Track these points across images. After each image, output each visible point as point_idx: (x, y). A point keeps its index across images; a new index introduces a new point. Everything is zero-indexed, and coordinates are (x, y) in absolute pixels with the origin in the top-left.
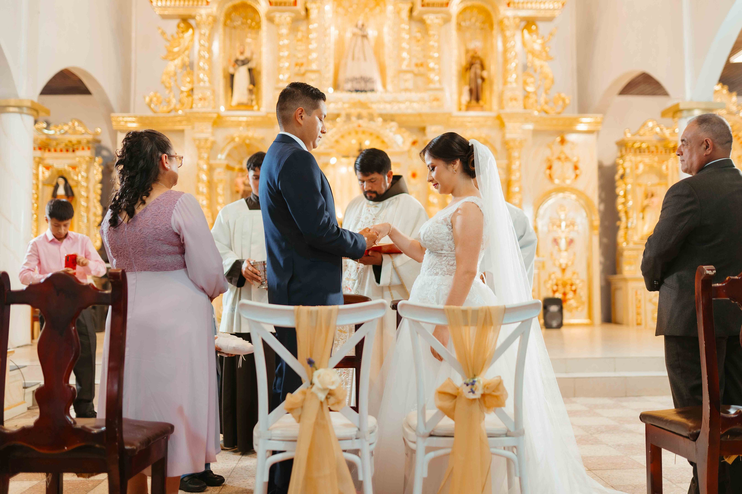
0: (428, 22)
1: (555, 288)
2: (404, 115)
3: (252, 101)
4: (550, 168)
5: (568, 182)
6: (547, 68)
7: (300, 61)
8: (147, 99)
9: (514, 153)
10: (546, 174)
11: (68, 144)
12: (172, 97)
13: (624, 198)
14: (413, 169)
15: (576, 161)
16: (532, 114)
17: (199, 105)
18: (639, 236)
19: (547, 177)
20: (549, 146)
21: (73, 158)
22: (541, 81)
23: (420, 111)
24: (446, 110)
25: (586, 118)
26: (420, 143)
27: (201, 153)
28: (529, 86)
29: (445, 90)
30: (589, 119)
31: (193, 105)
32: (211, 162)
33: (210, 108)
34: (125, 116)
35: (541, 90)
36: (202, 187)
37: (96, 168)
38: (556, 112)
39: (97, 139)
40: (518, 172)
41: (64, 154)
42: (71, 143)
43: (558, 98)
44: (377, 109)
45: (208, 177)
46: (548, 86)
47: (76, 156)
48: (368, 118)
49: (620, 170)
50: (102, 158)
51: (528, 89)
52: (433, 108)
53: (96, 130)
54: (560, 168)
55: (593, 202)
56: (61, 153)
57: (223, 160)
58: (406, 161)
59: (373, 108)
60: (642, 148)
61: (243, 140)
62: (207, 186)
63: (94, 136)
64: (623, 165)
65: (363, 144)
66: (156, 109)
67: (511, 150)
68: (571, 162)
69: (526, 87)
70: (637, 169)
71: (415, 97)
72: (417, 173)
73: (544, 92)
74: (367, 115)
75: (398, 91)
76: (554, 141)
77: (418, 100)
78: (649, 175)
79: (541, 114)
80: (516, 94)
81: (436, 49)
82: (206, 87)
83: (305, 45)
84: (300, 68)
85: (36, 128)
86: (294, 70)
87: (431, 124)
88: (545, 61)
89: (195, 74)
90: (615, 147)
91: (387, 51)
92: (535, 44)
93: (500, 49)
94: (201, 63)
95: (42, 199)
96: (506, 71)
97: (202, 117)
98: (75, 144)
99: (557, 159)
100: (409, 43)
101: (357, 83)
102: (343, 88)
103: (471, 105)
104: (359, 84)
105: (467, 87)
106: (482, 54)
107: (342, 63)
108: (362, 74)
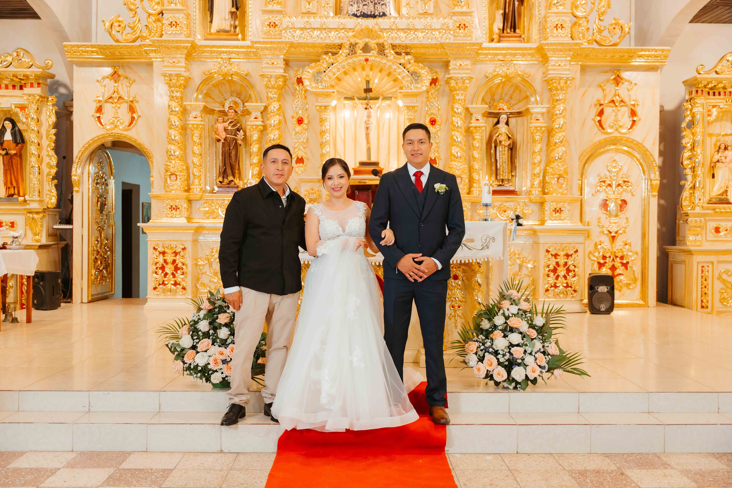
1: (602, 261)
2: (422, 46)
3: (235, 27)
4: (601, 113)
5: (624, 131)
8: (108, 24)
9: (558, 96)
10: (595, 121)
11: (14, 78)
12: (137, 22)
13: (691, 152)
14: (432, 114)
15: (634, 105)
16: (582, 46)
17: (170, 32)
18: (707, 198)
19: (596, 124)
20: (600, 86)
21: (21, 97)
22: (593, 4)
23: (443, 41)
24: (474, 41)
25: (649, 51)
26: (441, 82)
27: (173, 92)
28: (579, 10)
29: (474, 14)
30: (653, 53)
31: (163, 33)
32: (184, 103)
33: (183, 36)
34: (81, 46)
35: (594, 16)
36: (175, 134)
37: (50, 109)
38: (611, 43)
39: (49, 73)
40: (562, 119)
41: (11, 92)
42: (17, 78)
43: (614, 26)
44: (387, 39)
45: (181, 120)
46: (602, 10)
47: (24, 94)
48: (377, 50)
49: (688, 116)
50: (56, 97)
51: (578, 14)
52: (458, 38)
53: (46, 62)
54: (614, 114)
55: (652, 156)
56: (7, 90)
57: (200, 101)
58: (424, 105)
59: (384, 37)
60: (717, 89)
61: (225, 75)
62: (180, 133)
63: (43, 70)
64: (691, 110)
65: (371, 82)
66: (118, 36)
67: (555, 92)
68: (627, 106)
69: (575, 11)
70: (709, 115)
71: (436, 22)
72: (437, 119)
73: (597, 17)
74: (376, 47)
75: (416, 16)
76: (608, 81)
77: (439, 28)
78: (723, 122)
79: (592, 46)
80: (563, 20)
82: (178, 10)
87: (456, 58)
90: (683, 88)
97: (173, 47)
98: (23, 80)
99: (610, 102)
101: (364, 5)
102: (345, 11)
103: (505, 34)
104: (366, 7)
105: (502, 12)
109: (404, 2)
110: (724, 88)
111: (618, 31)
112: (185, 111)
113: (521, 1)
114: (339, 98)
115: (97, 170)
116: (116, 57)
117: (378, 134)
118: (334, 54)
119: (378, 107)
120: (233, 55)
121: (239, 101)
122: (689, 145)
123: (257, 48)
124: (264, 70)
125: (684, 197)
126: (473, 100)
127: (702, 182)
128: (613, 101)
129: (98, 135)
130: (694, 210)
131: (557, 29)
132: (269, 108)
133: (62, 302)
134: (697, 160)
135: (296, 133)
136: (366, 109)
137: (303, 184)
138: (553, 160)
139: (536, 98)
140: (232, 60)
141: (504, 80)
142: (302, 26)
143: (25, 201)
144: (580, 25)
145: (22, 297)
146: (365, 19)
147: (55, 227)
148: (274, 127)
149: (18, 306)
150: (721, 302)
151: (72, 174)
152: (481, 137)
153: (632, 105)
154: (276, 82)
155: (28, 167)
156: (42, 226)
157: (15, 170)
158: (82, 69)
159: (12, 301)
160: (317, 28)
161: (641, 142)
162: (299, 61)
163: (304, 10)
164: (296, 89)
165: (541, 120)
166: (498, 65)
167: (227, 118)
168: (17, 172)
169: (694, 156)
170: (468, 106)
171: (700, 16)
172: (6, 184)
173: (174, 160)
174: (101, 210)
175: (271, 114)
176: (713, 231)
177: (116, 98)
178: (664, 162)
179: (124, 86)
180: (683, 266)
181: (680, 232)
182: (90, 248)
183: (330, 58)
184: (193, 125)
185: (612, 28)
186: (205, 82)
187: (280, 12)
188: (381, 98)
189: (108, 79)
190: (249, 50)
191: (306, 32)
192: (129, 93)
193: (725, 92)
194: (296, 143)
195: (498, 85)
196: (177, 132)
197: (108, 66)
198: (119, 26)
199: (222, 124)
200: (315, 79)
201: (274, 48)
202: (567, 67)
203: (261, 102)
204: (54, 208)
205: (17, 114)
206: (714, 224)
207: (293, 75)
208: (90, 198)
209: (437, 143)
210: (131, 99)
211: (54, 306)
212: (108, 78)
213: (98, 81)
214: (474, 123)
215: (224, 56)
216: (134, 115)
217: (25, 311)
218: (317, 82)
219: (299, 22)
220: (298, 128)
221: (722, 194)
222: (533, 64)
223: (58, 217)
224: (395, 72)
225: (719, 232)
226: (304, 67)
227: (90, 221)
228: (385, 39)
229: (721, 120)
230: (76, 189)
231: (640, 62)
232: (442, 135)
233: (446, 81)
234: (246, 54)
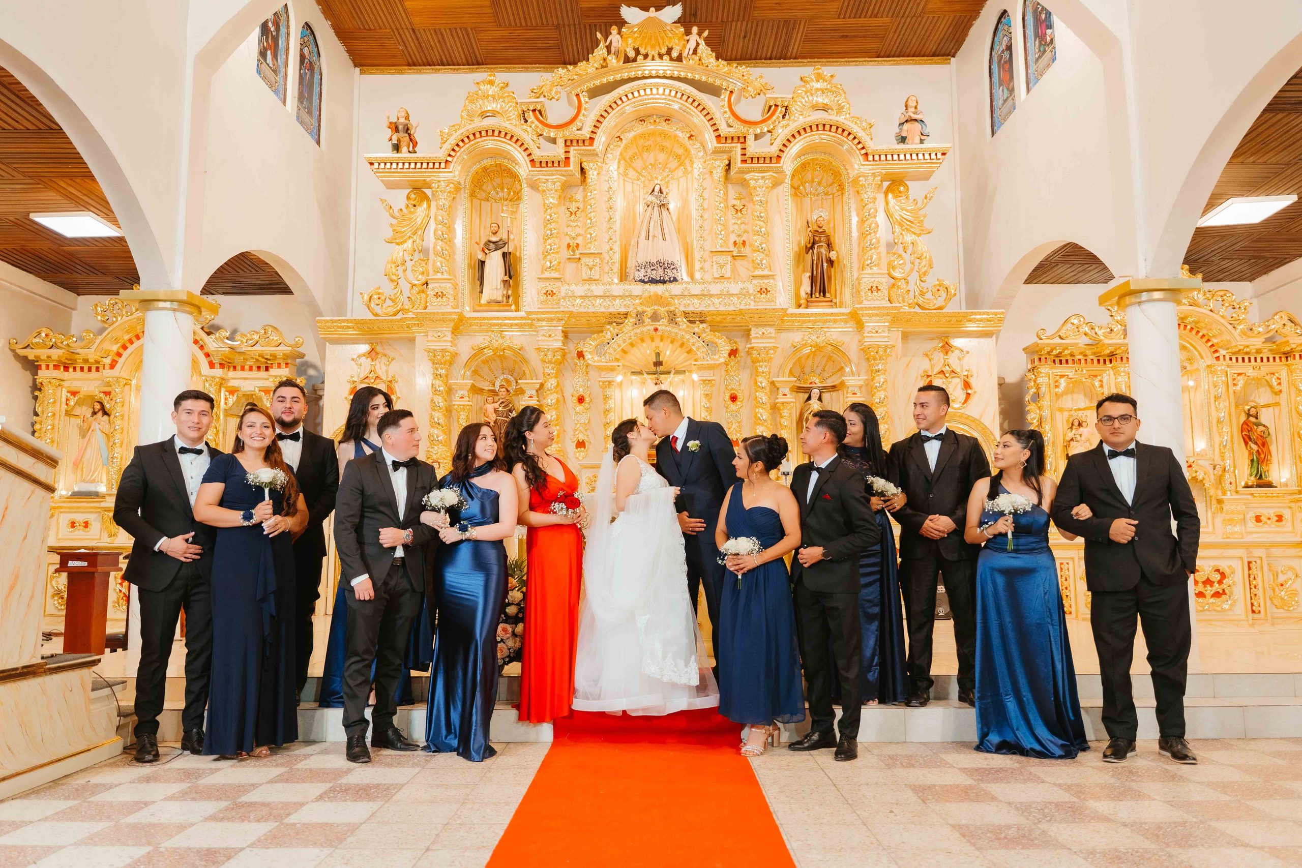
0: (752, 183)
2: (719, 313)
3: (509, 297)
6: (923, 244)
7: (573, 243)
8: (366, 297)
9: (877, 366)
11: (260, 359)
12: (399, 294)
14: (732, 389)
15: (967, 376)
16: (901, 311)
17: (435, 304)
20: (927, 355)
21: (266, 379)
22: (913, 263)
23: (742, 307)
24: (778, 306)
25: (980, 315)
26: (742, 353)
27: (437, 369)
28: (897, 270)
29: (776, 277)
30: (985, 316)
31: (428, 304)
32: (450, 382)
33: (449, 308)
34: (335, 321)
35: (915, 276)
36: (438, 416)
38: (936, 306)
39: (298, 352)
40: (883, 391)
41: (255, 373)
42: (263, 358)
43: (938, 287)
44: (680, 306)
45: (446, 401)
46: (923, 271)
47: (269, 376)
48: (668, 318)
49: (1032, 388)
50: (306, 379)
51: (895, 274)
52: (760, 304)
53: (296, 339)
55: (992, 434)
56: (251, 372)
57: (467, 379)
58: (722, 378)
59: (675, 304)
60: (1063, 356)
61: (495, 350)
62: (445, 415)
63: (292, 348)
64: (1035, 381)
65: (662, 354)
66: (378, 310)
67: (873, 362)
68: (959, 377)
69: (892, 272)
70: (1057, 387)
71: (734, 288)
72: (738, 394)
73: (918, 278)
74: (667, 315)
75: (710, 280)
76: (935, 349)
77: (738, 293)
78: (1075, 396)
79: (914, 310)
80: (878, 281)
81: (763, 221)
82: (445, 279)
83: (581, 219)
84: (573, 251)
85: (216, 338)
86: (566, 254)
87: (757, 326)
88: (919, 235)
89: (431, 262)
90: (1023, 356)
91: (695, 225)
92: (904, 212)
93: (855, 220)
94: (439, 247)
95: (224, 434)
96: (864, 250)
97: (438, 320)
98: (269, 360)
99: (939, 373)
100: (725, 214)
101: (652, 270)
102: (632, 277)
103: (814, 299)
104: (655, 272)
105: (809, 274)
106: (829, 228)
107: (632, 243)
108: (660, 257)
109: (697, 265)
110: (1072, 355)
111: (943, 293)
112: (450, 391)
113: (831, 262)
114: (625, 374)
116: (374, 332)
118: (618, 324)
120: (505, 328)
122: (1035, 421)
123: (533, 320)
124: (540, 343)
126: (779, 372)
127: (1054, 464)
128: (942, 371)
131: (872, 292)
132: (545, 385)
135: (577, 413)
136: (656, 384)
137: (584, 471)
139: (852, 369)
140: (504, 333)
141: (813, 350)
142: (583, 294)
144: (899, 287)
146: (654, 285)
148: (551, 406)
153: (964, 376)
154: (554, 356)
158: (335, 346)
160: (600, 296)
161: (978, 418)
162: (579, 332)
163: (585, 277)
164: (576, 364)
166: (807, 334)
167: (498, 398)
170: (774, 379)
171: (1039, 276)
173: (438, 445)
175: (548, 393)
177: (372, 378)
179: (382, 364)
183: (614, 328)
184: (459, 405)
185: (935, 290)
186: (473, 358)
187: (557, 280)
188: (673, 371)
189: (364, 358)
190: (524, 321)
191: (587, 301)
192: (387, 372)
193: (1073, 360)
194: (576, 424)
195: (808, 356)
196: (440, 414)
197: (365, 343)
198: (379, 298)
199: (492, 404)
200: (597, 351)
201: (551, 318)
202: (887, 335)
203: (537, 379)
205: (261, 399)
207: (572, 348)
209: (739, 423)
210: (389, 379)
212: (364, 355)
213: (353, 359)
214: (781, 398)
218: (600, 354)
219: (579, 290)
220: (579, 408)
222: (847, 331)
224: (688, 341)
226: (585, 339)
228: (677, 306)
229: (1072, 392)
231: (972, 327)
232: (745, 413)
233: (748, 352)
234: (521, 326)
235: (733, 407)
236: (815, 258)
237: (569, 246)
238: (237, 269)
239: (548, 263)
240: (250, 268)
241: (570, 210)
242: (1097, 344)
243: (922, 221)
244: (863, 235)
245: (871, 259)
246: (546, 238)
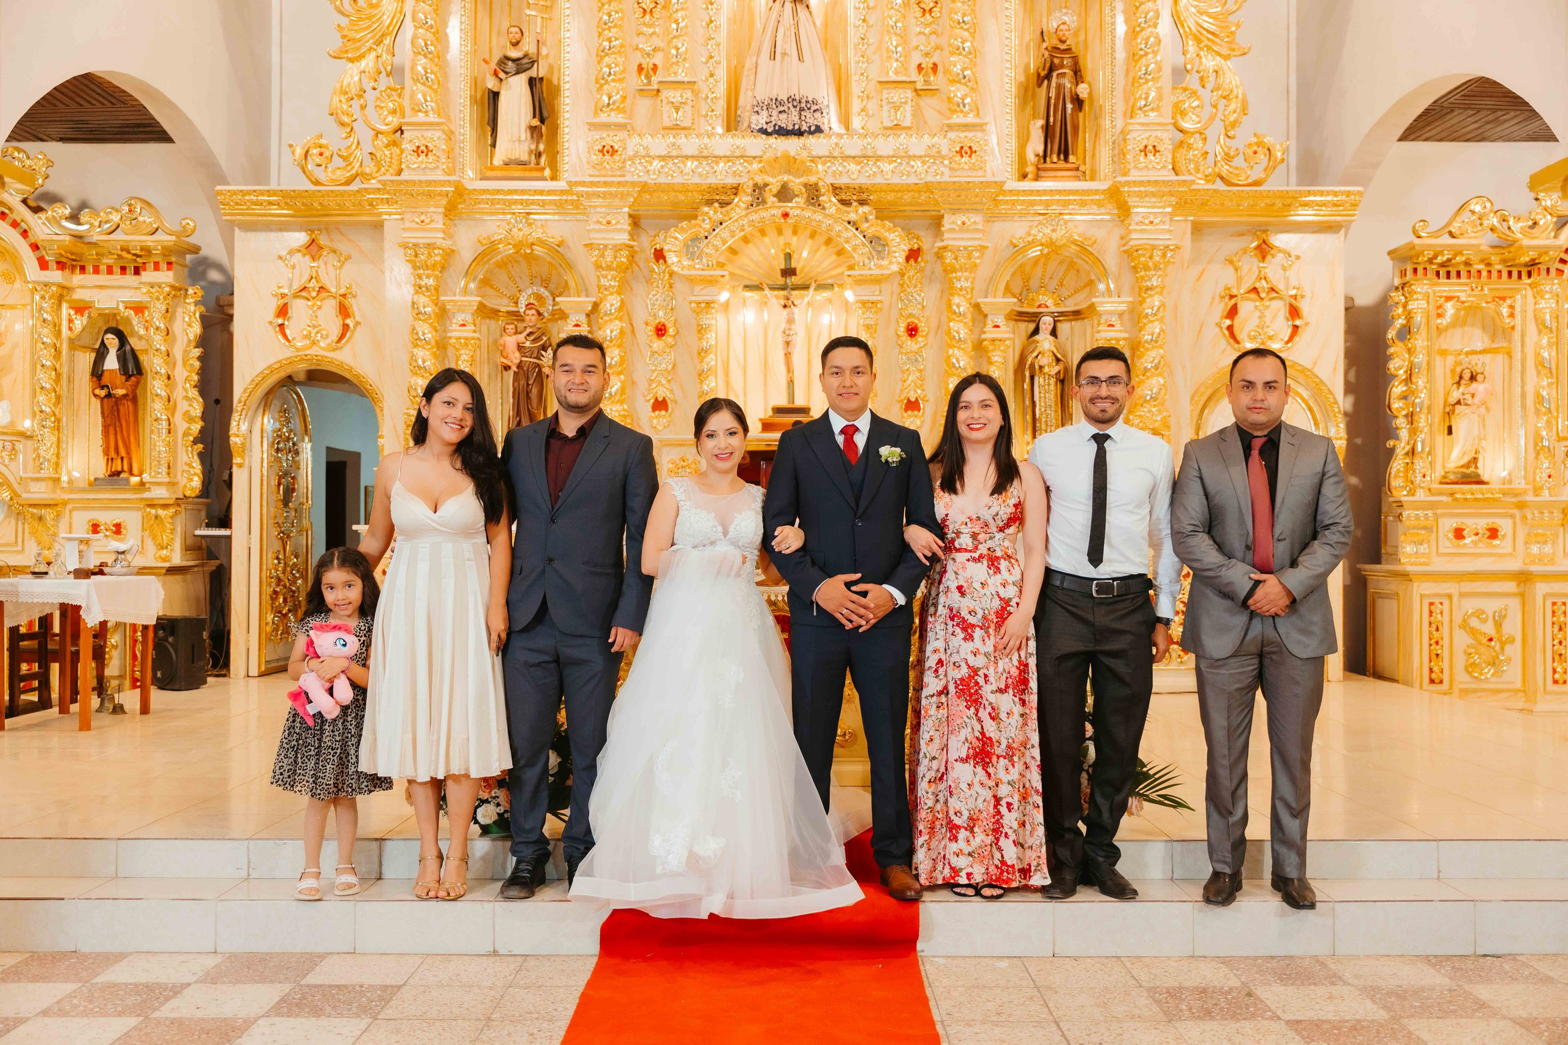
2: (890, 188)
3: (539, 155)
4: (1233, 312)
6: (1233, 73)
7: (647, 63)
8: (299, 152)
9: (1150, 280)
10: (1221, 328)
11: (124, 254)
12: (354, 147)
13: (1406, 385)
14: (911, 315)
15: (1295, 297)
16: (1194, 187)
17: (416, 166)
18: (1439, 473)
19: (1224, 334)
20: (1231, 262)
21: (137, 288)
22: (1215, 106)
23: (930, 178)
24: (989, 178)
25: (1321, 195)
26: (927, 256)
27: (420, 277)
28: (1188, 118)
29: (988, 127)
30: (1329, 198)
31: (403, 166)
32: (442, 298)
33: (440, 172)
34: (249, 193)
35: (1217, 128)
36: (424, 356)
37: (190, 311)
38: (1250, 181)
39: (189, 244)
40: (1157, 323)
41: (117, 278)
42: (129, 252)
43: (1255, 148)
44: (825, 175)
45: (436, 331)
46: (1232, 119)
47: (141, 283)
48: (805, 196)
49: (1399, 316)
50: (202, 288)
51: (1186, 125)
52: (957, 173)
53: (184, 223)
54: (1258, 314)
55: (1331, 393)
56: (110, 276)
57: (471, 294)
58: (895, 297)
59: (818, 172)
60: (1453, 265)
61: (518, 246)
62: (434, 355)
63: (178, 237)
65: (795, 256)
66: (319, 173)
67: (1143, 273)
68: (1281, 299)
69: (1180, 120)
70: (1439, 316)
71: (917, 144)
72: (919, 325)
73: (1223, 132)
74: (804, 190)
75: (880, 132)
76: (1245, 251)
77: (923, 154)
78: (1467, 329)
79: (1214, 187)
80: (1157, 137)
81: (967, 30)
82: (431, 124)
83: (661, 21)
84: (648, 77)
85: (47, 219)
86: (637, 81)
87: (955, 211)
88: (1226, 58)
89: (407, 93)
90: (1388, 264)
91: (852, 33)
92: (1204, 17)
93: (1121, 28)
94: (419, 68)
95: (70, 380)
96: (1134, 82)
97: (421, 193)
98: (140, 256)
99: (1249, 292)
100: (904, 17)
101: (780, 112)
102: (746, 124)
103: (1048, 165)
104: (784, 116)
105: (1041, 122)
106: (1078, 43)
107: (747, 65)
108: (794, 91)
109: (856, 106)
110: (1467, 263)
111: (1262, 157)
112: (443, 314)
113: (1078, 102)
114: (733, 289)
115: (278, 425)
116: (315, 212)
117: (809, 353)
118: (724, 204)
119: (809, 304)
120: (534, 208)
121: (547, 293)
122: (1401, 372)
123: (580, 195)
124: (592, 236)
125: (1393, 471)
126: (988, 288)
127: (1428, 442)
128: (1255, 290)
129: (282, 357)
130: (1413, 495)
131: (1146, 155)
132: (601, 306)
133: (210, 676)
134: (1417, 400)
135: (653, 353)
136: (785, 306)
137: (665, 450)
138: (1141, 401)
139: (1108, 285)
140: (532, 216)
141: (1046, 251)
142: (665, 153)
143: (142, 484)
144: (1190, 147)
145: (134, 666)
146: (783, 138)
147: (198, 532)
148: (611, 341)
149: (127, 683)
150: (1470, 673)
151: (231, 432)
152: (1004, 358)
153: (1291, 296)
154: (615, 257)
155: (148, 420)
156: (173, 531)
157: (124, 424)
158: (250, 234)
159: (116, 673)
160: (692, 157)
161: (1309, 366)
162: (655, 217)
163: (668, 124)
164: (653, 271)
165: (1118, 327)
166: (1036, 224)
167: (523, 325)
168: (128, 430)
169: (1413, 392)
170: (979, 300)
171: (1420, 129)
172: (106, 452)
174: (286, 501)
175: (606, 318)
176: (1451, 535)
177: (314, 289)
178: (1356, 404)
180: (1395, 602)
181: (1389, 539)
182: (264, 572)
183: (715, 212)
184: (459, 338)
185: (1250, 152)
186: (481, 258)
187: (621, 127)
188: (813, 285)
189: (298, 256)
190: (565, 197)
191: (670, 165)
192: (338, 279)
193: (1469, 272)
194: (653, 371)
195: (1036, 260)
196: (428, 353)
197: (300, 230)
198: (321, 154)
199: (514, 337)
200: (687, 251)
201: (611, 194)
202: (1166, 227)
203: (587, 296)
204: (197, 497)
205: (128, 321)
206: (1454, 523)
207: (646, 244)
208: (265, 478)
209: (920, 371)
210: (342, 291)
211: (194, 682)
212: (299, 251)
213: (280, 258)
214: (991, 332)
215: (518, 209)
216: (348, 321)
217: (138, 690)
218: (692, 256)
219: (658, 145)
220: (657, 344)
221: (1467, 465)
222: (1102, 220)
223: (203, 514)
224: (839, 236)
225: (1462, 537)
226: (667, 229)
227: (265, 522)
228: (821, 176)
229: (1464, 324)
230: (236, 460)
231: (1305, 215)
232: (930, 356)
233: (937, 254)
234: (559, 204)
235: (910, 344)
236: (1053, 94)
237: (640, 68)
238: (79, 100)
239: (605, 98)
240: (101, 99)
241: (643, 5)
242: (1511, 245)
243: (1233, 33)
244: (1134, 57)
245: (1146, 99)
246: (601, 54)
